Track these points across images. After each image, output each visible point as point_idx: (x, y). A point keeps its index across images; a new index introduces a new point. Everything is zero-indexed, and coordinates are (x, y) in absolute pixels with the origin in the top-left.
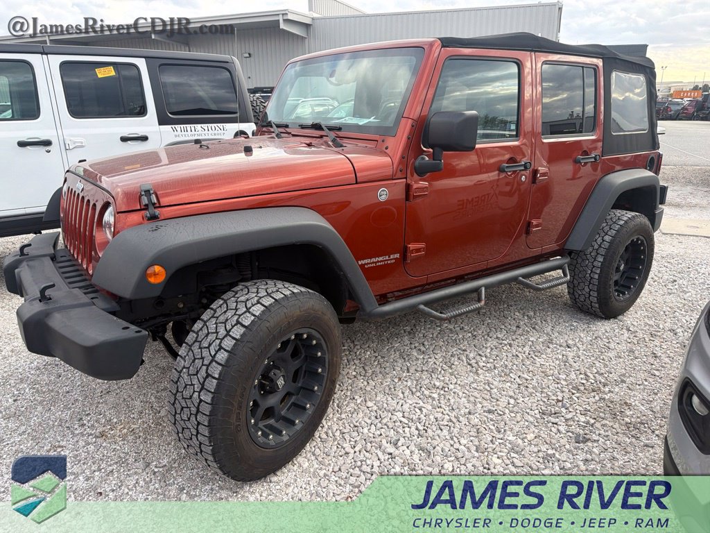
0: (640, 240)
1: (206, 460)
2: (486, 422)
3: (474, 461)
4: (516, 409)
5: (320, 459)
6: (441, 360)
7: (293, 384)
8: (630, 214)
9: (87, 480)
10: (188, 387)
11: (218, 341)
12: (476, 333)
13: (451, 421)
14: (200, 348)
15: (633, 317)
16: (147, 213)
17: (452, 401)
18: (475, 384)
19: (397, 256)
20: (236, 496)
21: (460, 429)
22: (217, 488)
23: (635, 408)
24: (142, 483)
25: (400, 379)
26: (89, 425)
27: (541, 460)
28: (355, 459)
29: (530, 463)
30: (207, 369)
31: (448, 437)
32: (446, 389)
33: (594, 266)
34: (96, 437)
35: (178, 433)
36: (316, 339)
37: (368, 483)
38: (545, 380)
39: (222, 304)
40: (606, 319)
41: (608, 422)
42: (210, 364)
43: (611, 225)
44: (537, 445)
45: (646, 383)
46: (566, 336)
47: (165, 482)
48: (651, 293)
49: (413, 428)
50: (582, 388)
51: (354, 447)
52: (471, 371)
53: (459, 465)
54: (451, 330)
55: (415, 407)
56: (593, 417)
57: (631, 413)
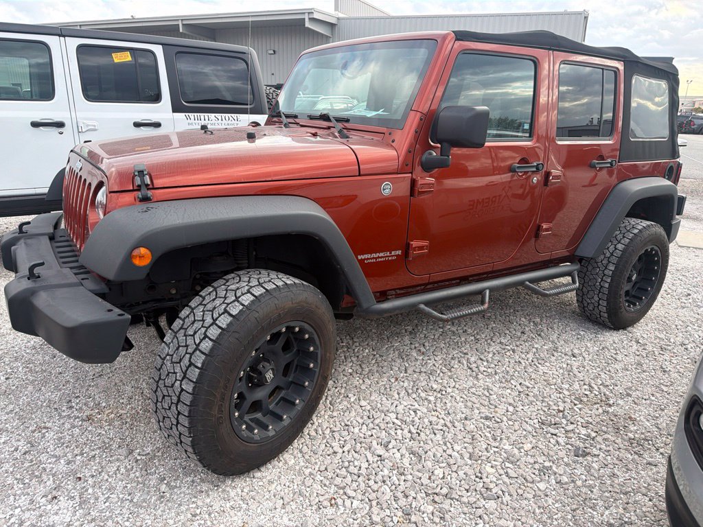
0: (655, 250)
1: (186, 451)
2: (483, 429)
3: (466, 469)
4: (514, 417)
5: (307, 457)
6: (441, 362)
7: (283, 378)
8: (645, 223)
9: (68, 464)
10: (170, 374)
11: (203, 330)
12: (479, 337)
13: (446, 425)
14: (185, 335)
15: (642, 329)
16: (139, 194)
17: (449, 405)
18: (474, 389)
19: (399, 252)
20: (217, 489)
21: (455, 434)
22: (199, 480)
23: (640, 423)
24: (123, 470)
25: (397, 379)
26: (78, 407)
27: (537, 472)
28: (343, 459)
29: (524, 474)
30: (190, 358)
31: (441, 443)
32: (444, 393)
33: (605, 275)
34: (83, 420)
35: (159, 422)
36: (308, 333)
37: (355, 485)
38: (547, 389)
39: (211, 292)
40: (614, 329)
41: (610, 437)
42: (193, 352)
43: (624, 234)
44: (534, 456)
45: (653, 398)
46: (572, 345)
47: (146, 470)
48: (663, 305)
49: (406, 431)
50: (585, 399)
51: (343, 446)
52: (470, 376)
53: (450, 472)
54: (453, 332)
55: (409, 409)
56: (594, 430)
57: (635, 428)
